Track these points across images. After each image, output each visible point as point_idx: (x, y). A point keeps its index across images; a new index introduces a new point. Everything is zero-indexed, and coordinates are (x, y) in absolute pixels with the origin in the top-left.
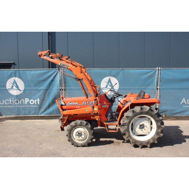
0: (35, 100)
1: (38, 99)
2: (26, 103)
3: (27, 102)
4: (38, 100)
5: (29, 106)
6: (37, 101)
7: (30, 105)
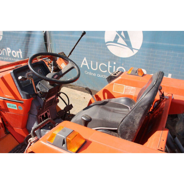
0: (18, 52)
1: (20, 50)
2: (9, 55)
3: (9, 53)
4: (21, 52)
5: (12, 59)
6: (19, 54)
7: (14, 58)
